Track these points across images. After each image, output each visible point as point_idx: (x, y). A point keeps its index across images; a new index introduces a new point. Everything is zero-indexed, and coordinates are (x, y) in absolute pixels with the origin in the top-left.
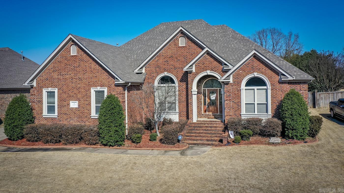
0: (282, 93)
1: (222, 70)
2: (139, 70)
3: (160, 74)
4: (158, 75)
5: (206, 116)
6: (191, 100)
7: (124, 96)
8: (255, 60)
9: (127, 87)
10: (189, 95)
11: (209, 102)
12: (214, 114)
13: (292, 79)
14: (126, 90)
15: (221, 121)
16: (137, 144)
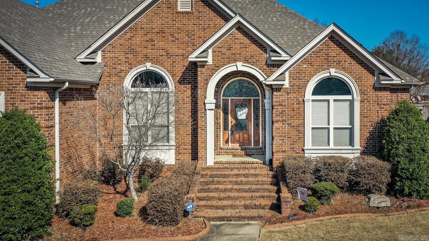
0: (380, 108)
1: (266, 63)
2: (87, 57)
3: (136, 66)
4: (132, 68)
5: (227, 152)
6: (204, 121)
7: (51, 114)
8: (332, 44)
9: (60, 93)
10: (200, 110)
11: (233, 123)
12: (244, 147)
13: (399, 82)
14: (57, 100)
15: (264, 162)
16: (85, 230)
